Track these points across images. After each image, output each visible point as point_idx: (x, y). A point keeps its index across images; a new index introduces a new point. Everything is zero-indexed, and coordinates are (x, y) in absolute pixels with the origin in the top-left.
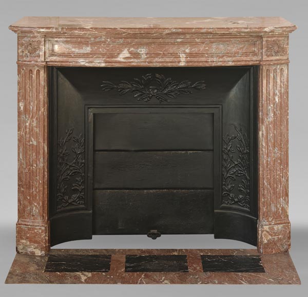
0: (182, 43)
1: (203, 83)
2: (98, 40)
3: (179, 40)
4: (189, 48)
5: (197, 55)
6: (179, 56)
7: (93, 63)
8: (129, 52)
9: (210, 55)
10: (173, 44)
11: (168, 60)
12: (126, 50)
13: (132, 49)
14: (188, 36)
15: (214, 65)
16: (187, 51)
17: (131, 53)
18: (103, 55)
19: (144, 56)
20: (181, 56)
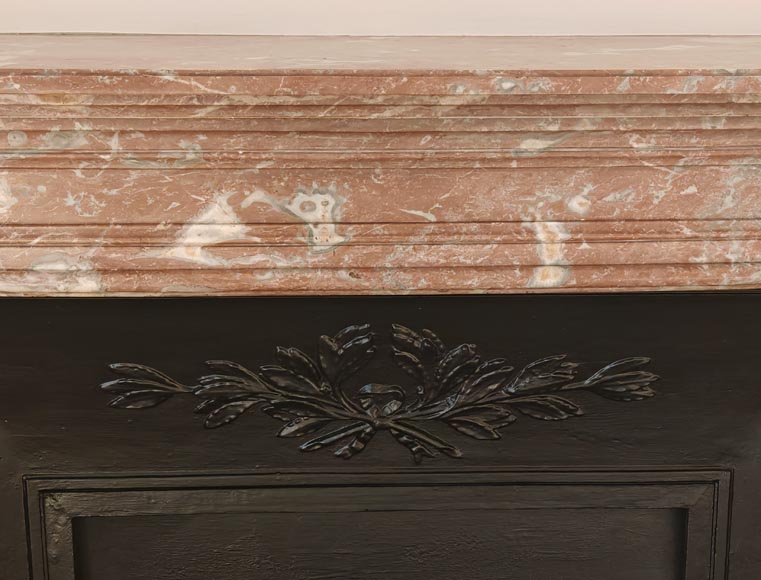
0: (547, 162)
1: (644, 367)
2: (48, 144)
3: (533, 145)
4: (589, 188)
5: (632, 227)
6: (531, 232)
7: (30, 278)
8: (239, 212)
9: (708, 225)
10: (497, 166)
11: (465, 255)
12: (222, 199)
13: (258, 196)
14: (586, 121)
15: (726, 281)
16: (578, 205)
17: (249, 218)
18: (88, 232)
19: (326, 237)
20: (541, 236)
